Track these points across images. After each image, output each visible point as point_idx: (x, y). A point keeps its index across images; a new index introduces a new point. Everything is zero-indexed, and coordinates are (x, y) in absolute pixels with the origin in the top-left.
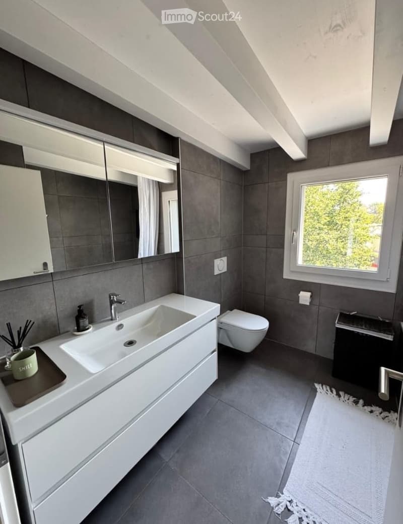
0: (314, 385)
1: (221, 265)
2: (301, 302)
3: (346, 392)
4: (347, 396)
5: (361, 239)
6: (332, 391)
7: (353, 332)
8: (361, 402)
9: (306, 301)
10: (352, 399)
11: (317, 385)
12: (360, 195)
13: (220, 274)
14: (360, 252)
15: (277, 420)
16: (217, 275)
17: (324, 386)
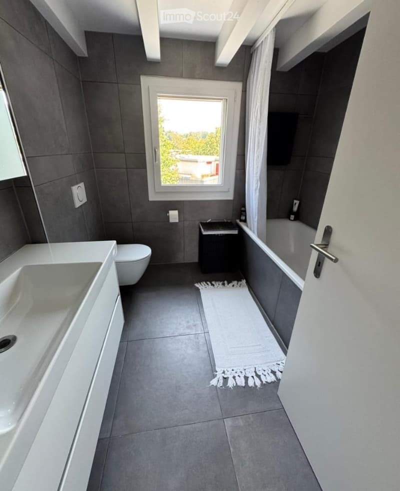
0: (195, 286)
1: (79, 194)
2: (171, 221)
3: (216, 281)
4: (217, 283)
5: (169, 162)
6: (208, 284)
7: (214, 235)
8: (226, 282)
9: (175, 218)
10: (221, 283)
11: (197, 285)
12: (162, 121)
13: (81, 206)
14: (169, 174)
15: (185, 326)
16: (78, 208)
17: (202, 283)
